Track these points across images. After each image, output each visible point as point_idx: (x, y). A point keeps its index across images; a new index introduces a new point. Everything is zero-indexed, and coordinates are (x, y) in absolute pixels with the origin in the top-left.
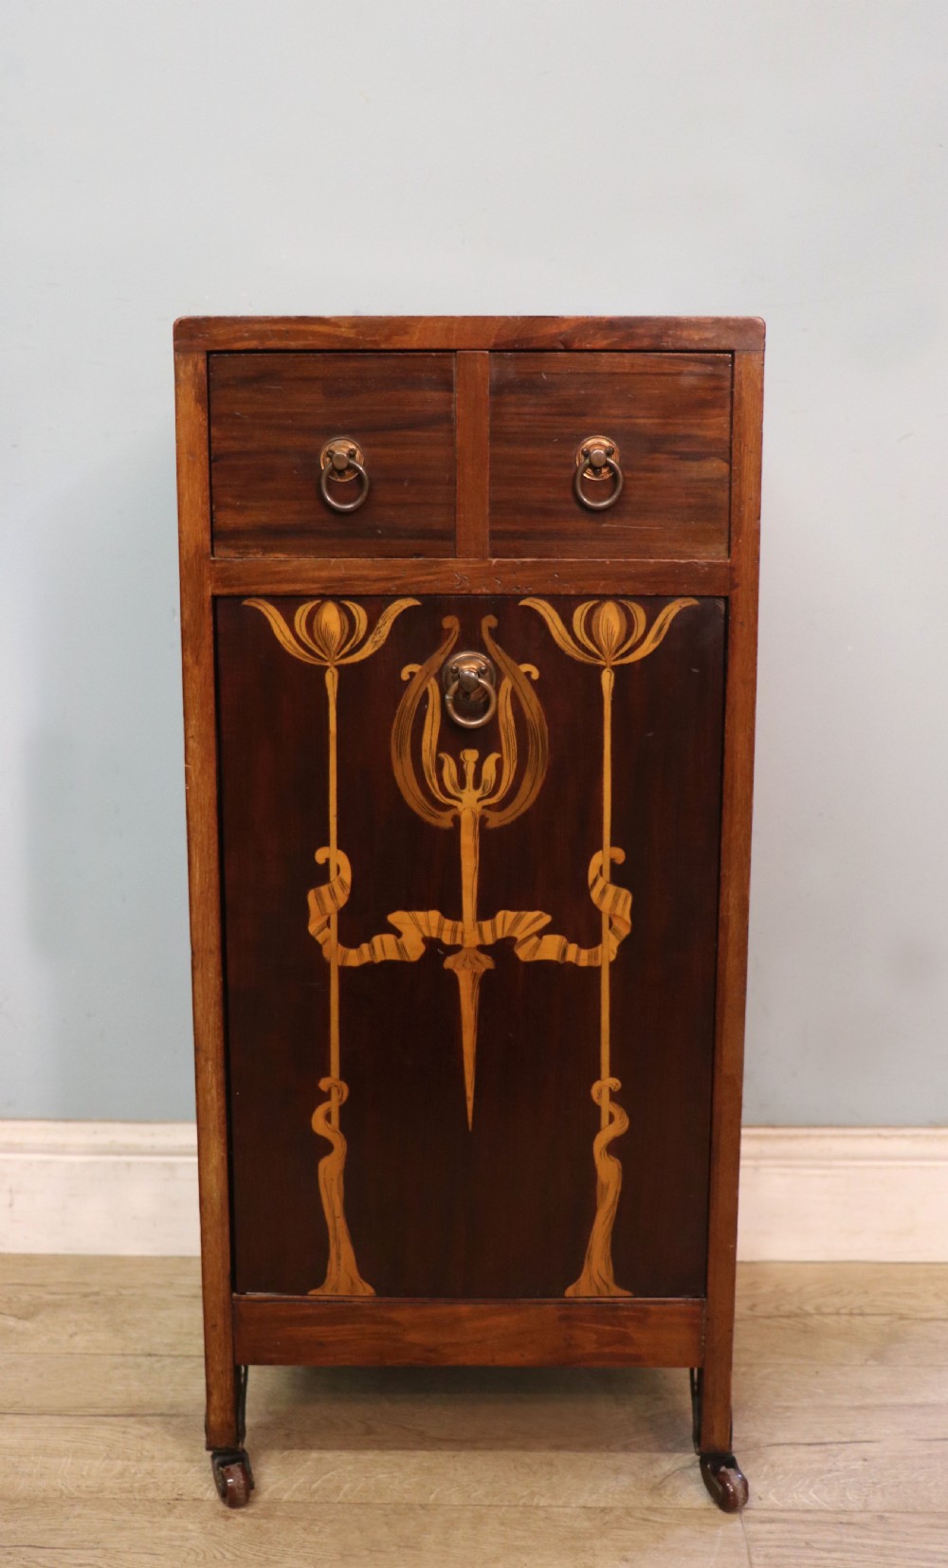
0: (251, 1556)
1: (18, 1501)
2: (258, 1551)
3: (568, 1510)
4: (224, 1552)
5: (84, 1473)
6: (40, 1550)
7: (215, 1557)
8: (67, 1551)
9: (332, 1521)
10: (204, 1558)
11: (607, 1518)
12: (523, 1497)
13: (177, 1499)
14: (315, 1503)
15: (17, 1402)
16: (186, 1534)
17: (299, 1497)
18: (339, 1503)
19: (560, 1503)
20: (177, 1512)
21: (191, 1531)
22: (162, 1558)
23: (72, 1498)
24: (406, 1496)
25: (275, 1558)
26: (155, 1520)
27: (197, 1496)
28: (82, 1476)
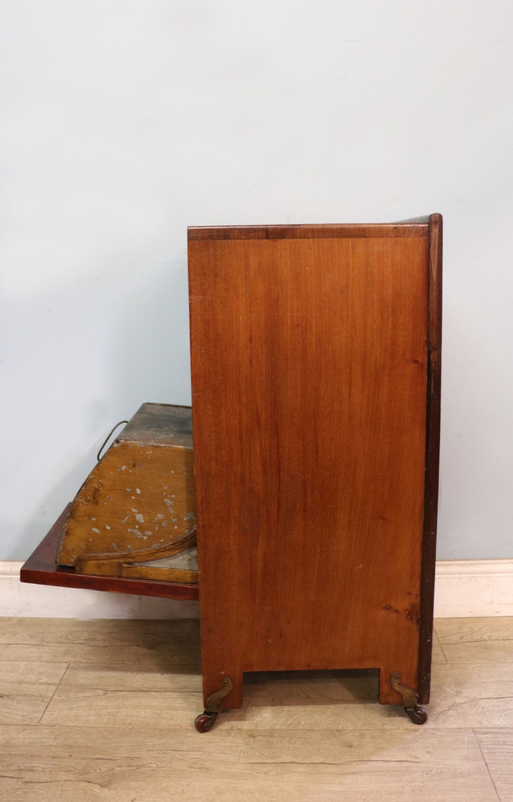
0: (267, 754)
1: (163, 730)
2: (270, 752)
3: (400, 731)
4: (256, 753)
5: (189, 718)
6: (177, 752)
7: (252, 754)
8: (187, 752)
9: (299, 738)
10: (247, 755)
11: (417, 734)
12: (379, 725)
13: (231, 729)
14: (291, 730)
15: (155, 686)
16: (238, 745)
17: (283, 727)
18: (301, 730)
19: (396, 728)
20: (233, 734)
21: (240, 743)
22: (229, 755)
23: (186, 729)
24: (329, 726)
25: (277, 755)
26: (224, 738)
27: (239, 727)
28: (188, 719)
